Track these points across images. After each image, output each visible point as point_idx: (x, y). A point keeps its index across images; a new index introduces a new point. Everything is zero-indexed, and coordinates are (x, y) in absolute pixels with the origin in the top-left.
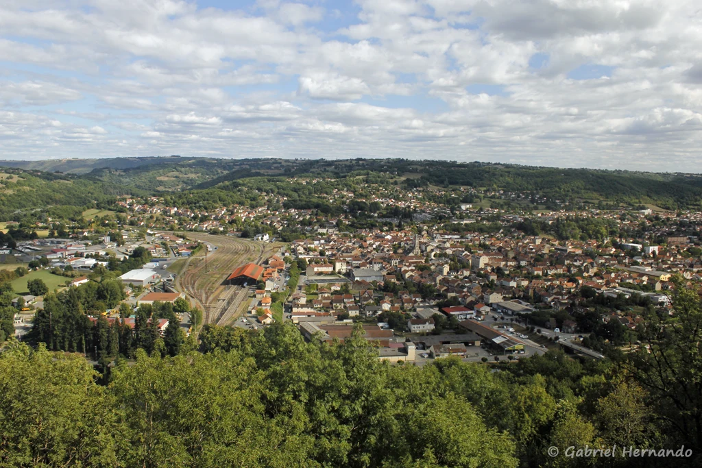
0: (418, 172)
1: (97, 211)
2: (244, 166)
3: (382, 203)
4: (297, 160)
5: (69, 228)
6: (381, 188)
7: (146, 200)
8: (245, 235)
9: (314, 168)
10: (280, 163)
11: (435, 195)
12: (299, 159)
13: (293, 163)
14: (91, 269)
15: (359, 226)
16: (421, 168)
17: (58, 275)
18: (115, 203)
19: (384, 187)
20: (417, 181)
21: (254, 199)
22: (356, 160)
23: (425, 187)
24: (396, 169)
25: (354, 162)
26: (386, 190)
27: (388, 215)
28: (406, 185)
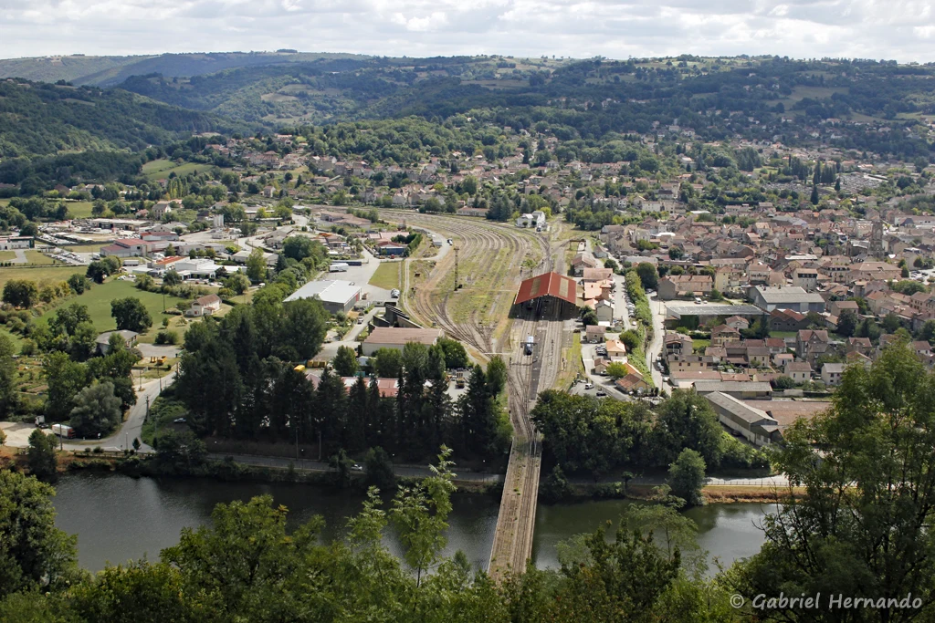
0: (823, 86)
1: (172, 164)
2: (437, 73)
3: (761, 151)
4: (545, 59)
5: (128, 197)
6: (751, 120)
7: (269, 142)
8: (497, 215)
9: (592, 76)
10: (513, 66)
11: (873, 136)
12: (550, 57)
13: (539, 66)
14: (212, 281)
15: (728, 199)
16: (831, 76)
17: (151, 291)
18: (203, 147)
19: (757, 118)
20: (827, 104)
21: (489, 141)
22: (678, 59)
23: (844, 118)
24: (777, 79)
25: (675, 64)
26: (762, 123)
27: (783, 177)
28: (803, 113)
